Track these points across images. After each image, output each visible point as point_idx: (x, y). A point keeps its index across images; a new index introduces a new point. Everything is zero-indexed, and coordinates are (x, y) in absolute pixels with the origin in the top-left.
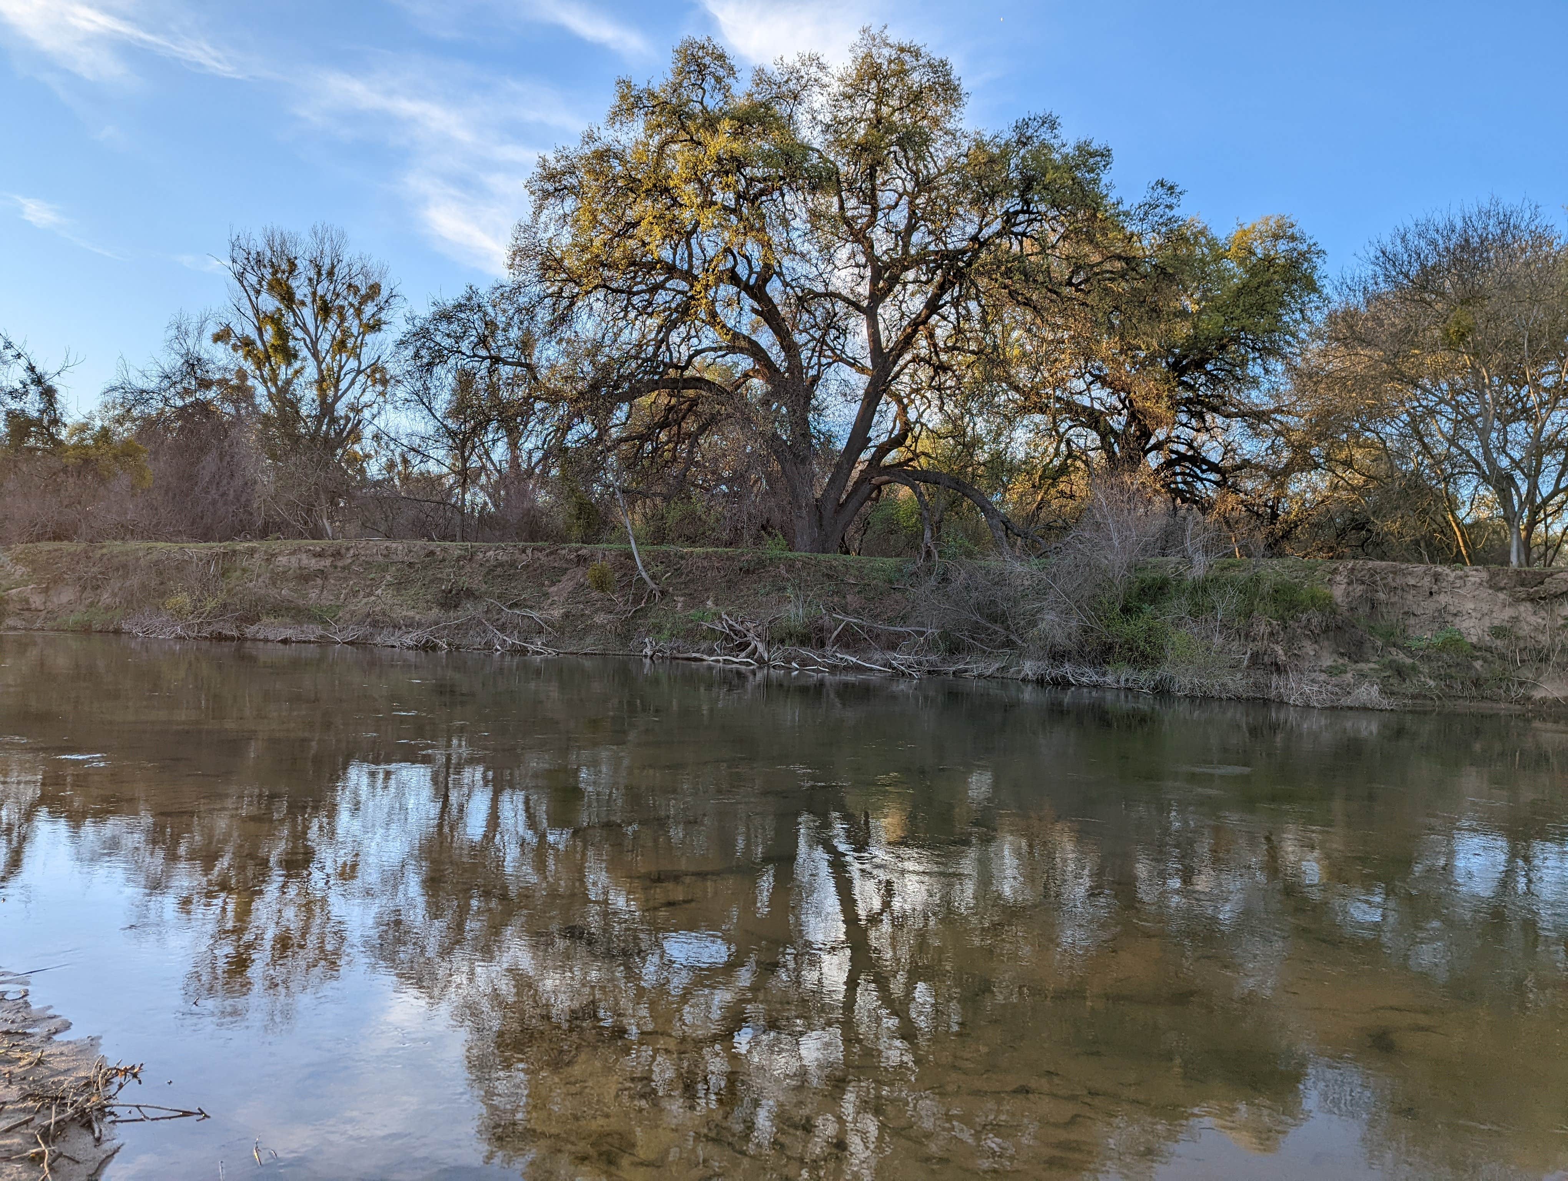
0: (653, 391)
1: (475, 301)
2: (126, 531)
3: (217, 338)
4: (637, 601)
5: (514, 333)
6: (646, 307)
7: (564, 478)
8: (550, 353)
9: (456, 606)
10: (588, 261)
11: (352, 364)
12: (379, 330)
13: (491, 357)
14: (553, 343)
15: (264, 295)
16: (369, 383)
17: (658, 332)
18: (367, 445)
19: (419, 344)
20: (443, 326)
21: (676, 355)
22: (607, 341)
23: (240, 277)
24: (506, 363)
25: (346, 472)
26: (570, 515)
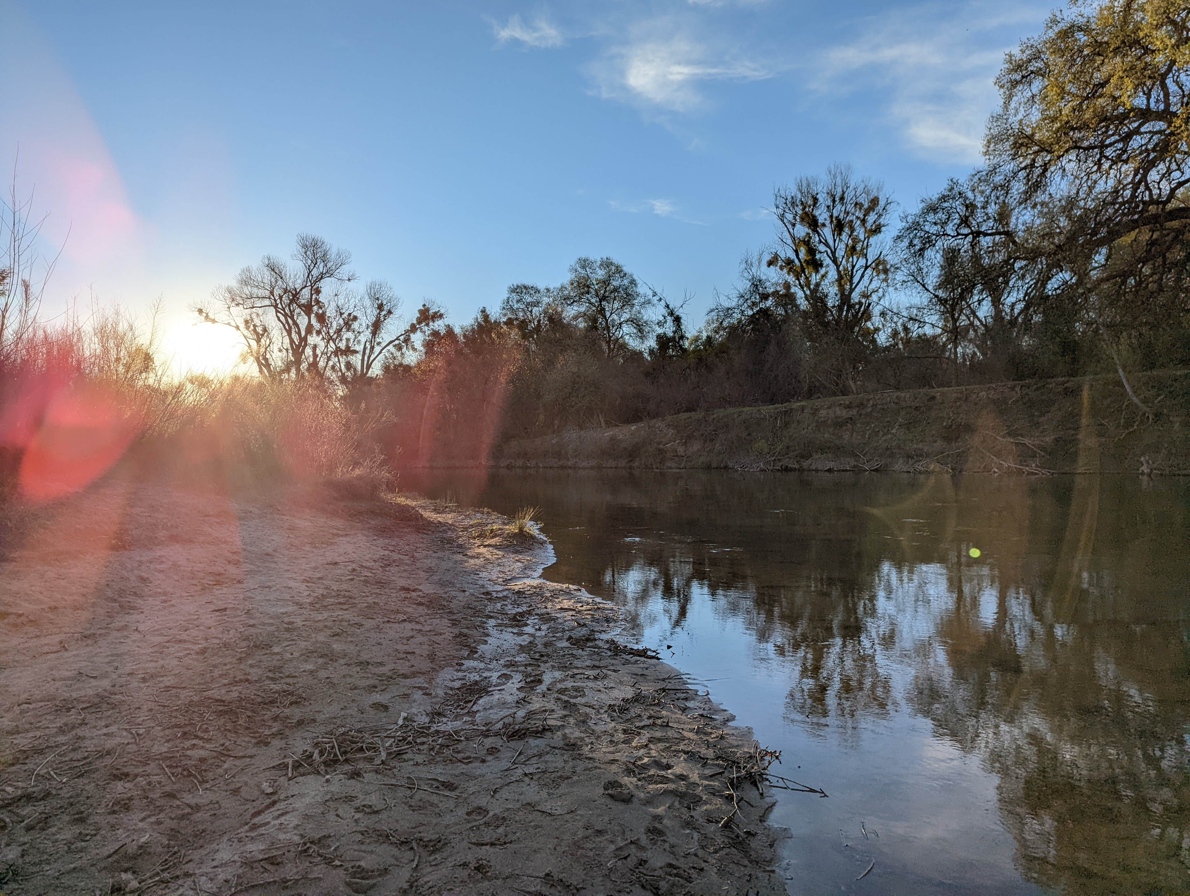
0: (1133, 229)
1: (956, 190)
2: (725, 402)
3: (770, 263)
4: (1129, 424)
5: (992, 209)
6: (1119, 156)
7: (1046, 322)
8: (1026, 217)
9: (957, 438)
10: (1058, 130)
11: (862, 262)
12: (880, 232)
13: (972, 233)
14: (1029, 209)
15: (798, 226)
16: (875, 274)
17: (1135, 175)
18: (876, 321)
19: (911, 235)
20: (931, 217)
21: (1156, 192)
22: (1082, 195)
23: (782, 217)
24: (986, 235)
25: (862, 343)
26: (1055, 354)
